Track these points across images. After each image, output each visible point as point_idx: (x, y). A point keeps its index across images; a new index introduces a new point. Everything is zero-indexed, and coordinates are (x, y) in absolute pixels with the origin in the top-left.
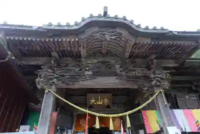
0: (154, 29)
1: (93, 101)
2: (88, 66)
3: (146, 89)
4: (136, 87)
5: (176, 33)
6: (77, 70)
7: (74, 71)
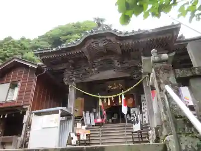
1: (110, 86)
2: (95, 65)
5: (151, 31)
6: (87, 69)
7: (86, 70)
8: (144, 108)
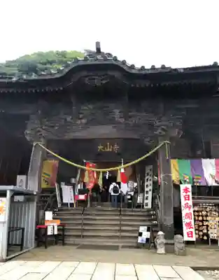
0: (151, 69)
1: (100, 147)
2: (81, 113)
3: (148, 140)
5: (182, 71)
6: (69, 119)
7: (66, 120)
8: (147, 185)
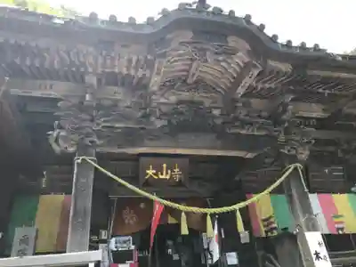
0: (300, 47)
1: (151, 172)
3: (269, 160)
4: (250, 155)
